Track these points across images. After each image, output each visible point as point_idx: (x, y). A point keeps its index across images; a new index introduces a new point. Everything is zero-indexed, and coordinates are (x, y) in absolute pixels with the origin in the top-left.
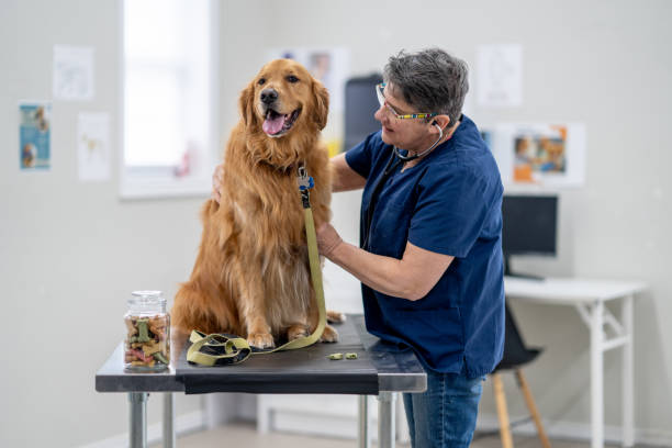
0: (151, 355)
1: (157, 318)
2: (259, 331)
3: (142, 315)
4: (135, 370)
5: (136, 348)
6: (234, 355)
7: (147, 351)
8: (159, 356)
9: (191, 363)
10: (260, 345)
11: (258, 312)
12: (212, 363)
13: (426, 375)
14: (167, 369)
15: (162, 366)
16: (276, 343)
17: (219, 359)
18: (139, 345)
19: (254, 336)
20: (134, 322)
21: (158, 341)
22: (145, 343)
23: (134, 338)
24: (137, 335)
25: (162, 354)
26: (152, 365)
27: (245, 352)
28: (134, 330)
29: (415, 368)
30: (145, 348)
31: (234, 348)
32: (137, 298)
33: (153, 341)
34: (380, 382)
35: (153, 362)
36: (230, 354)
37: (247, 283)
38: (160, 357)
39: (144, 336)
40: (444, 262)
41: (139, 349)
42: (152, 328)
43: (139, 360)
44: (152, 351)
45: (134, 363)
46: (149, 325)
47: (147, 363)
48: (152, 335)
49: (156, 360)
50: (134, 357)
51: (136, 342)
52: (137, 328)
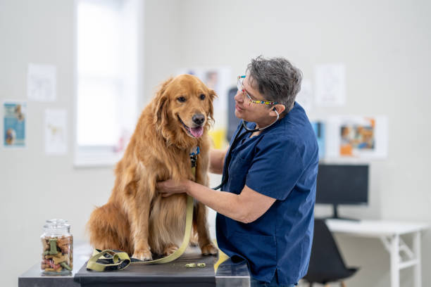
0: (59, 263)
1: (63, 238)
2: (142, 249)
3: (52, 236)
4: (48, 274)
5: (48, 258)
6: (118, 264)
7: (56, 260)
8: (64, 264)
9: (89, 270)
10: (142, 258)
11: (143, 236)
12: (102, 269)
14: (70, 274)
15: (67, 271)
16: (153, 257)
17: (107, 267)
18: (51, 257)
19: (138, 252)
20: (47, 241)
21: (63, 254)
22: (54, 255)
23: (47, 252)
24: (49, 250)
25: (67, 264)
26: (59, 270)
27: (127, 262)
28: (47, 246)
29: (242, 273)
30: (54, 259)
31: (119, 259)
32: (49, 224)
33: (60, 254)
34: (217, 282)
35: (61, 269)
36: (116, 263)
37: (138, 215)
38: (66, 266)
39: (54, 251)
40: (269, 202)
41: (51, 259)
42: (60, 245)
43: (50, 267)
44: (60, 261)
45: (47, 269)
46: (57, 243)
47: (56, 270)
48: (60, 249)
49: (63, 268)
50: (47, 266)
51: (49, 254)
52: (49, 245)
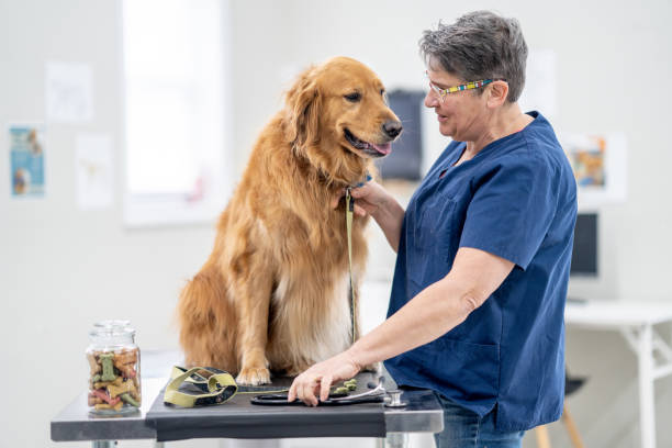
0: (118, 396)
1: (124, 353)
2: (255, 365)
3: (106, 350)
4: (99, 414)
5: (100, 388)
6: (216, 394)
7: (113, 391)
8: (127, 396)
9: (168, 405)
10: (253, 381)
12: (191, 403)
14: (138, 412)
15: (131, 409)
17: (199, 399)
18: (103, 385)
19: (247, 370)
20: (97, 358)
21: (125, 379)
22: (110, 382)
23: (98, 377)
24: (101, 373)
25: (130, 395)
26: (119, 407)
27: (232, 389)
28: (97, 368)
29: (429, 404)
30: (110, 388)
31: (218, 386)
32: (100, 330)
33: (120, 380)
34: (387, 421)
35: (121, 404)
36: (213, 392)
37: (250, 309)
38: (130, 399)
39: (109, 374)
41: (104, 389)
42: (119, 365)
43: (104, 402)
44: (119, 391)
45: (98, 406)
46: (114, 361)
47: (113, 406)
48: (118, 372)
49: (125, 402)
50: (98, 399)
51: (100, 381)
52: (101, 365)
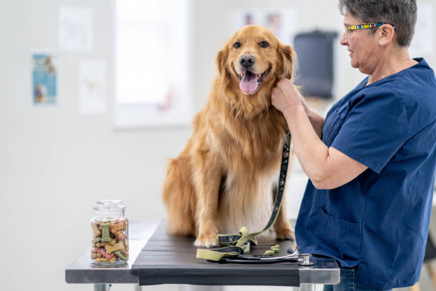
0: (112, 252)
1: (117, 223)
3: (104, 220)
4: (99, 265)
5: (100, 246)
7: (109, 249)
8: (119, 253)
10: (207, 244)
13: (339, 270)
14: (126, 264)
15: (121, 262)
18: (103, 244)
19: (203, 236)
20: (98, 226)
21: (117, 241)
22: (107, 242)
23: (98, 239)
24: (100, 236)
25: (121, 252)
26: (113, 261)
28: (98, 232)
30: (107, 247)
32: (100, 206)
33: (114, 241)
34: (300, 276)
35: (114, 258)
38: (120, 255)
39: (106, 237)
41: (103, 247)
42: (113, 231)
43: (102, 256)
44: (114, 249)
45: (98, 259)
46: (110, 228)
47: (109, 260)
48: (113, 236)
49: (117, 257)
50: (98, 255)
51: (100, 242)
52: (101, 231)
